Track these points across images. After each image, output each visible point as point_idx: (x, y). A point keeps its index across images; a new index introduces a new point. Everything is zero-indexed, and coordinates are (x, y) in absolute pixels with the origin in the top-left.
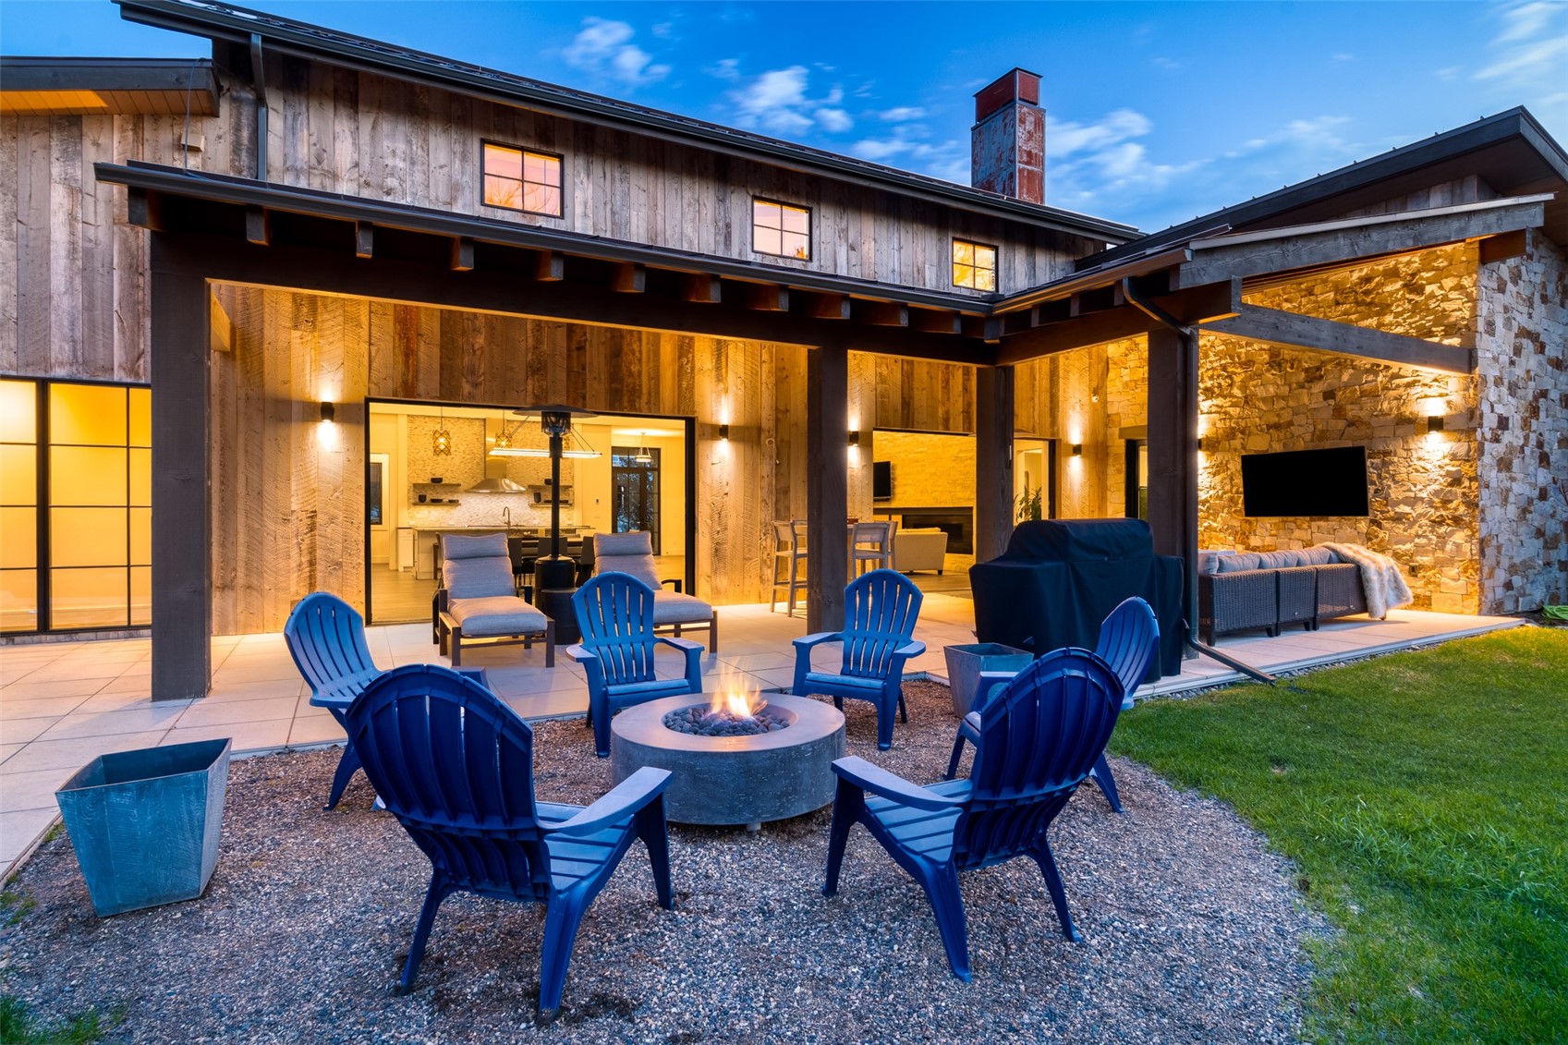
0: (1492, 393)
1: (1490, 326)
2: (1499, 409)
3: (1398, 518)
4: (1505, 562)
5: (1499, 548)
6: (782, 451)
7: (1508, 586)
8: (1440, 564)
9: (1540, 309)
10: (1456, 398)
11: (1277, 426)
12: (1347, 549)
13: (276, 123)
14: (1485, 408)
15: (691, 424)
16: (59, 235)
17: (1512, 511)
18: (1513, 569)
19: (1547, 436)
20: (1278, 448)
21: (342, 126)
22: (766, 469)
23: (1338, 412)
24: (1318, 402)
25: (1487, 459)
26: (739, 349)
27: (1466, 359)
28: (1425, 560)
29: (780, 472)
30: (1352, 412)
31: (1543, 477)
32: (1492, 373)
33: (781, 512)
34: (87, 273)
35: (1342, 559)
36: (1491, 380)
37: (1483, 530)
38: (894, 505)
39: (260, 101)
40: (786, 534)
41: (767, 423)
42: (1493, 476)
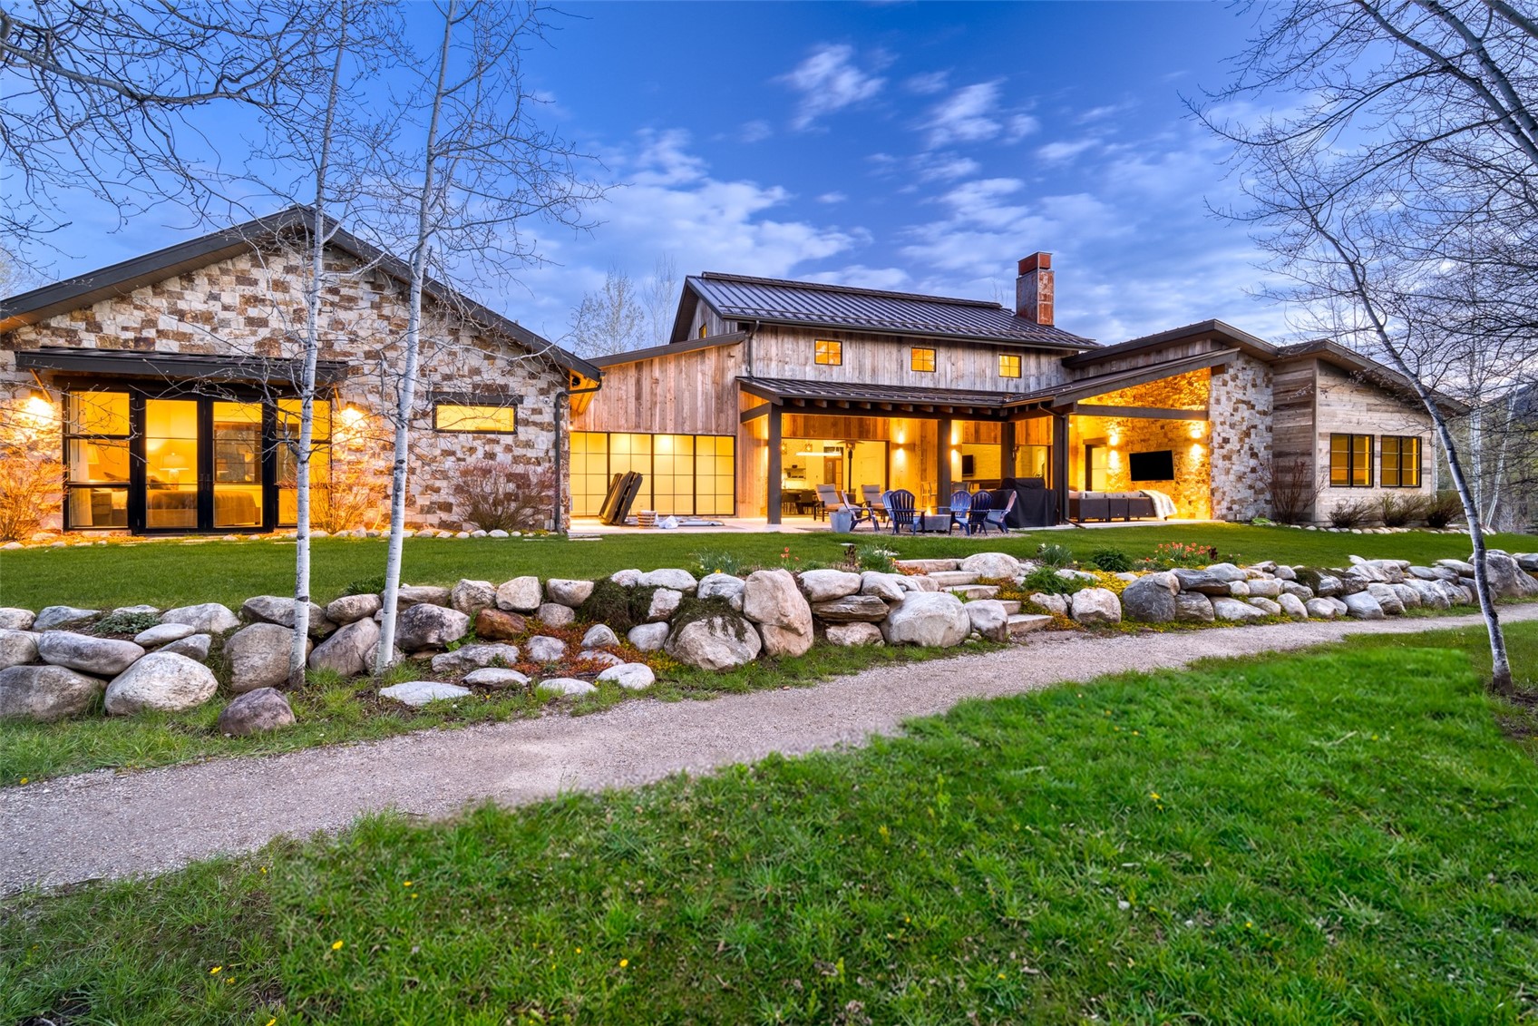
0: (1219, 428)
1: (1218, 401)
2: (1223, 435)
3: (1185, 481)
4: (1228, 499)
5: (1224, 493)
6: (924, 452)
7: (1230, 509)
8: (1199, 499)
9: (1250, 390)
10: (1203, 430)
11: (1143, 441)
12: (1147, 492)
13: (754, 343)
14: (1215, 435)
15: (888, 443)
16: (700, 389)
17: (1232, 477)
18: (1233, 502)
19: (1255, 445)
20: (1144, 451)
21: (773, 342)
22: (918, 461)
23: (1165, 435)
24: (1158, 430)
25: (1215, 456)
26: (905, 421)
27: (1205, 415)
28: (1193, 498)
29: (923, 462)
30: (1170, 435)
31: (1253, 462)
32: (1219, 420)
33: (923, 477)
34: (706, 400)
35: (1145, 495)
36: (1218, 423)
37: (1214, 485)
38: (976, 478)
39: (751, 338)
40: (927, 487)
41: (918, 442)
42: (1220, 463)
